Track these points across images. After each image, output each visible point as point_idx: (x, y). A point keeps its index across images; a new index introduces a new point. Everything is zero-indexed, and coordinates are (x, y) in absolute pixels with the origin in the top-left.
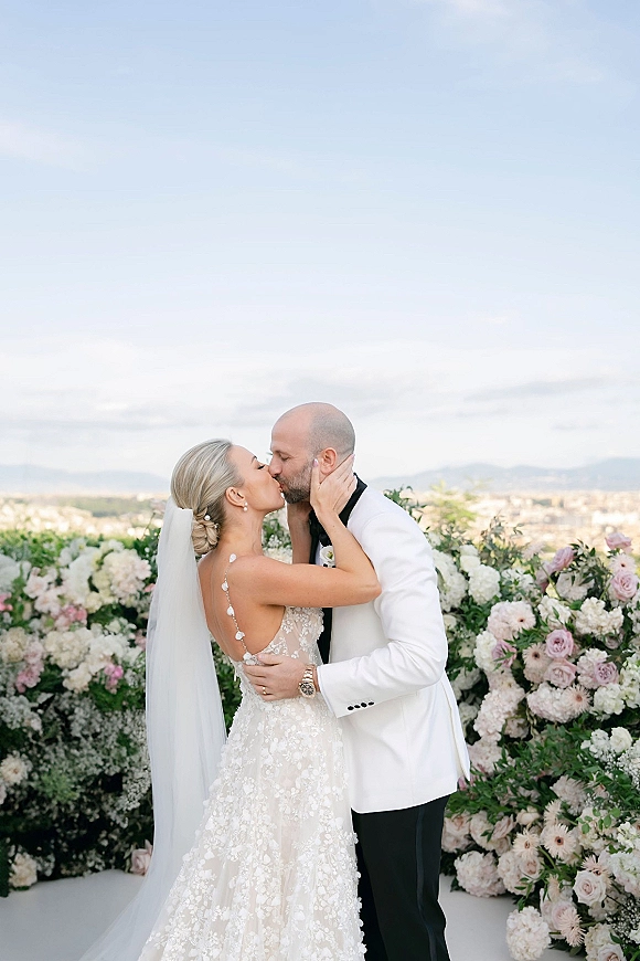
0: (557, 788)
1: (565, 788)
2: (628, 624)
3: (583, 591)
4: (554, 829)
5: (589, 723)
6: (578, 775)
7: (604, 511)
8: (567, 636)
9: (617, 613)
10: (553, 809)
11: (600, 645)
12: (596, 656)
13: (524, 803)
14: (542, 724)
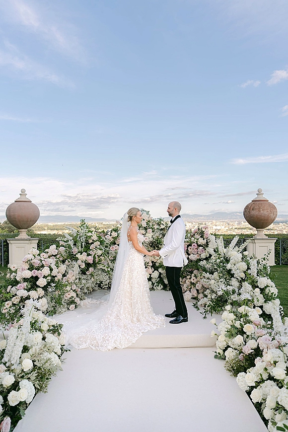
0: (194, 272)
1: (195, 272)
2: (207, 242)
3: (199, 237)
4: (193, 278)
5: (200, 260)
6: (198, 270)
7: (216, 226)
8: (196, 245)
9: (205, 240)
10: (193, 275)
11: (202, 246)
12: (201, 248)
13: (188, 275)
14: (191, 261)
